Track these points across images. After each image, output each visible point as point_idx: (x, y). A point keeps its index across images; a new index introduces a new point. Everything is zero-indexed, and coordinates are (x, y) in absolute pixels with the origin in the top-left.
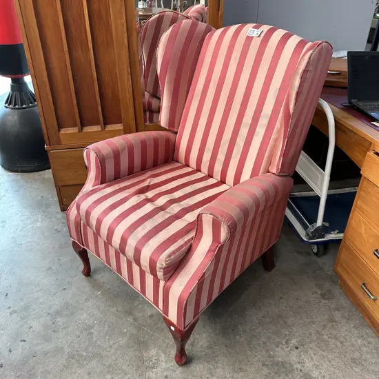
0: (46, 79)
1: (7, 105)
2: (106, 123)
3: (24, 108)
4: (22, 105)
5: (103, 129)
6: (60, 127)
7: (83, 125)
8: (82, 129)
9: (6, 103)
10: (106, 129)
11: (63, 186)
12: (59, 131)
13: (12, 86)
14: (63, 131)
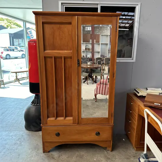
0: (46, 99)
1: (32, 104)
2: (66, 117)
3: (38, 105)
4: (37, 104)
5: (65, 119)
6: (48, 117)
7: (57, 117)
8: (56, 118)
9: (32, 103)
10: (66, 119)
11: (46, 142)
12: (47, 119)
13: (35, 97)
14: (49, 119)
